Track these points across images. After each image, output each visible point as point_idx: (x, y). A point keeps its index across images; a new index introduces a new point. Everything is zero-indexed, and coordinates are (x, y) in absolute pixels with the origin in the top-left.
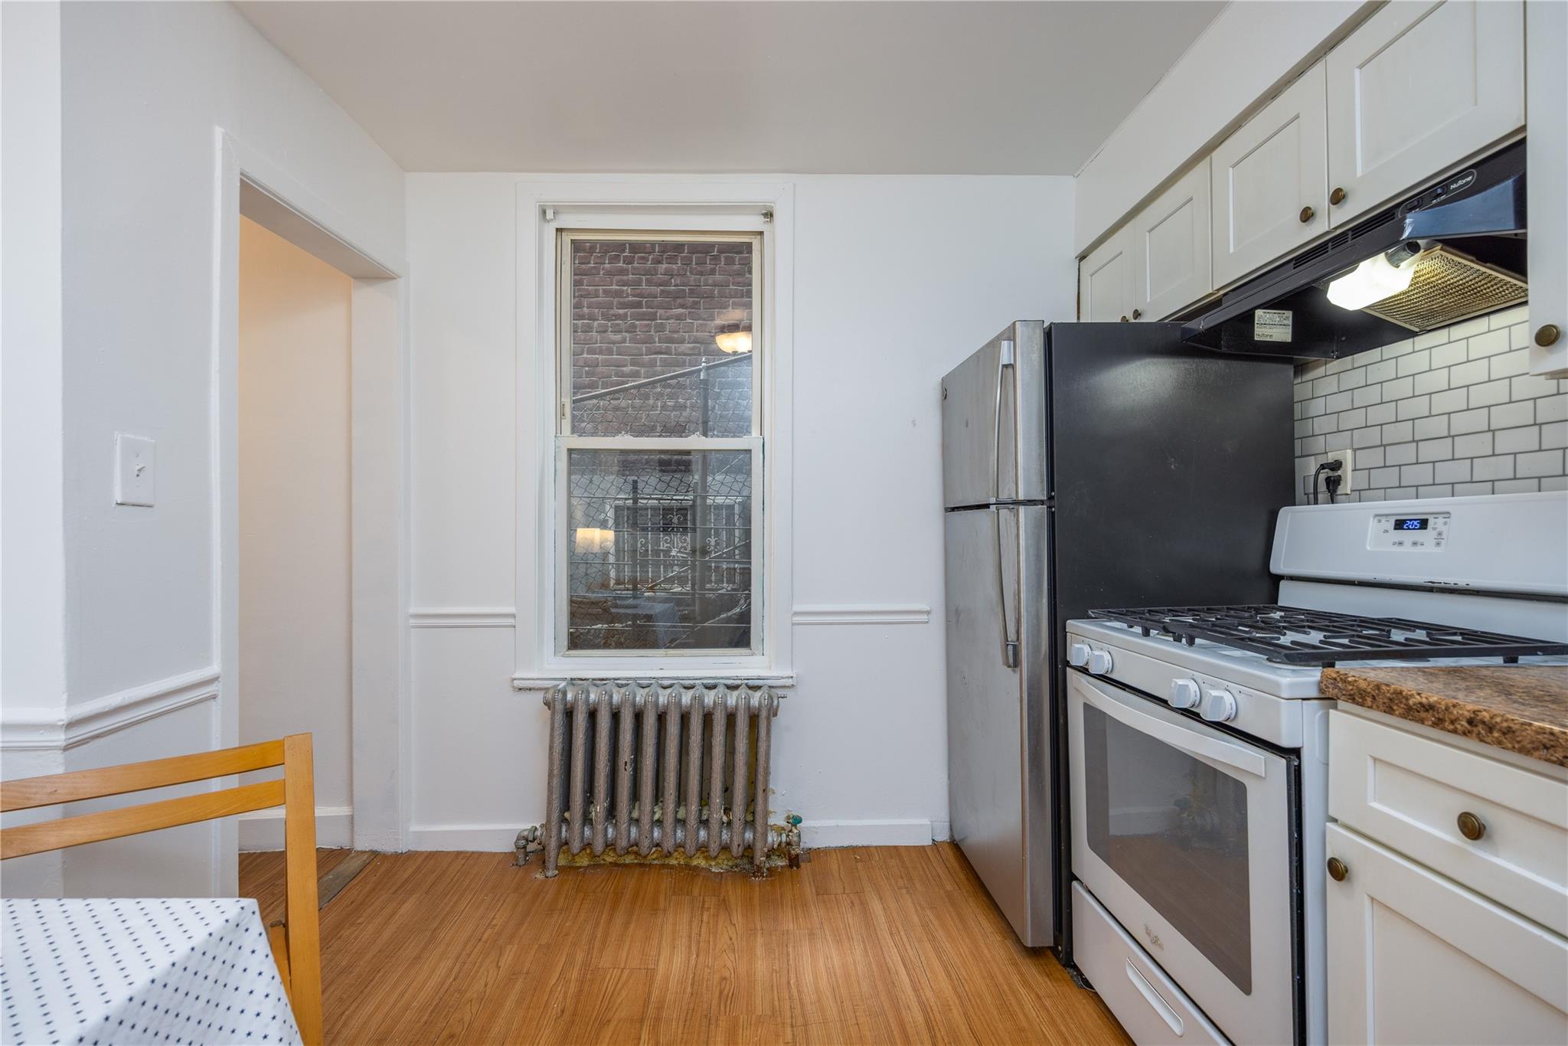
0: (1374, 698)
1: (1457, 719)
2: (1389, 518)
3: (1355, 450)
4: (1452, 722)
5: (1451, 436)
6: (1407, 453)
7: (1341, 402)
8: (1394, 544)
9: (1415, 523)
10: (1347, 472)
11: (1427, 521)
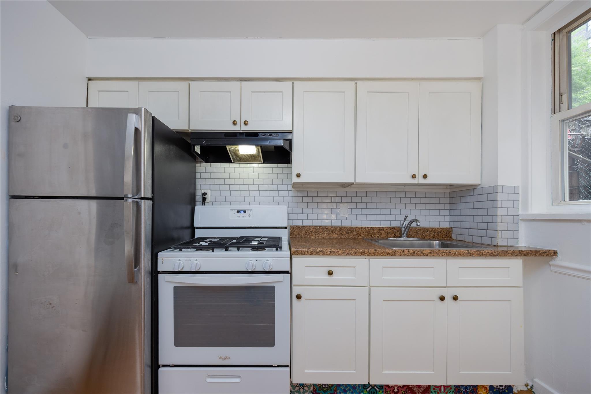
0: (308, 252)
1: (328, 252)
2: (235, 210)
3: (211, 190)
4: (326, 253)
5: (239, 190)
6: (228, 193)
7: (207, 176)
8: (237, 217)
9: (243, 211)
10: (208, 196)
11: (246, 211)
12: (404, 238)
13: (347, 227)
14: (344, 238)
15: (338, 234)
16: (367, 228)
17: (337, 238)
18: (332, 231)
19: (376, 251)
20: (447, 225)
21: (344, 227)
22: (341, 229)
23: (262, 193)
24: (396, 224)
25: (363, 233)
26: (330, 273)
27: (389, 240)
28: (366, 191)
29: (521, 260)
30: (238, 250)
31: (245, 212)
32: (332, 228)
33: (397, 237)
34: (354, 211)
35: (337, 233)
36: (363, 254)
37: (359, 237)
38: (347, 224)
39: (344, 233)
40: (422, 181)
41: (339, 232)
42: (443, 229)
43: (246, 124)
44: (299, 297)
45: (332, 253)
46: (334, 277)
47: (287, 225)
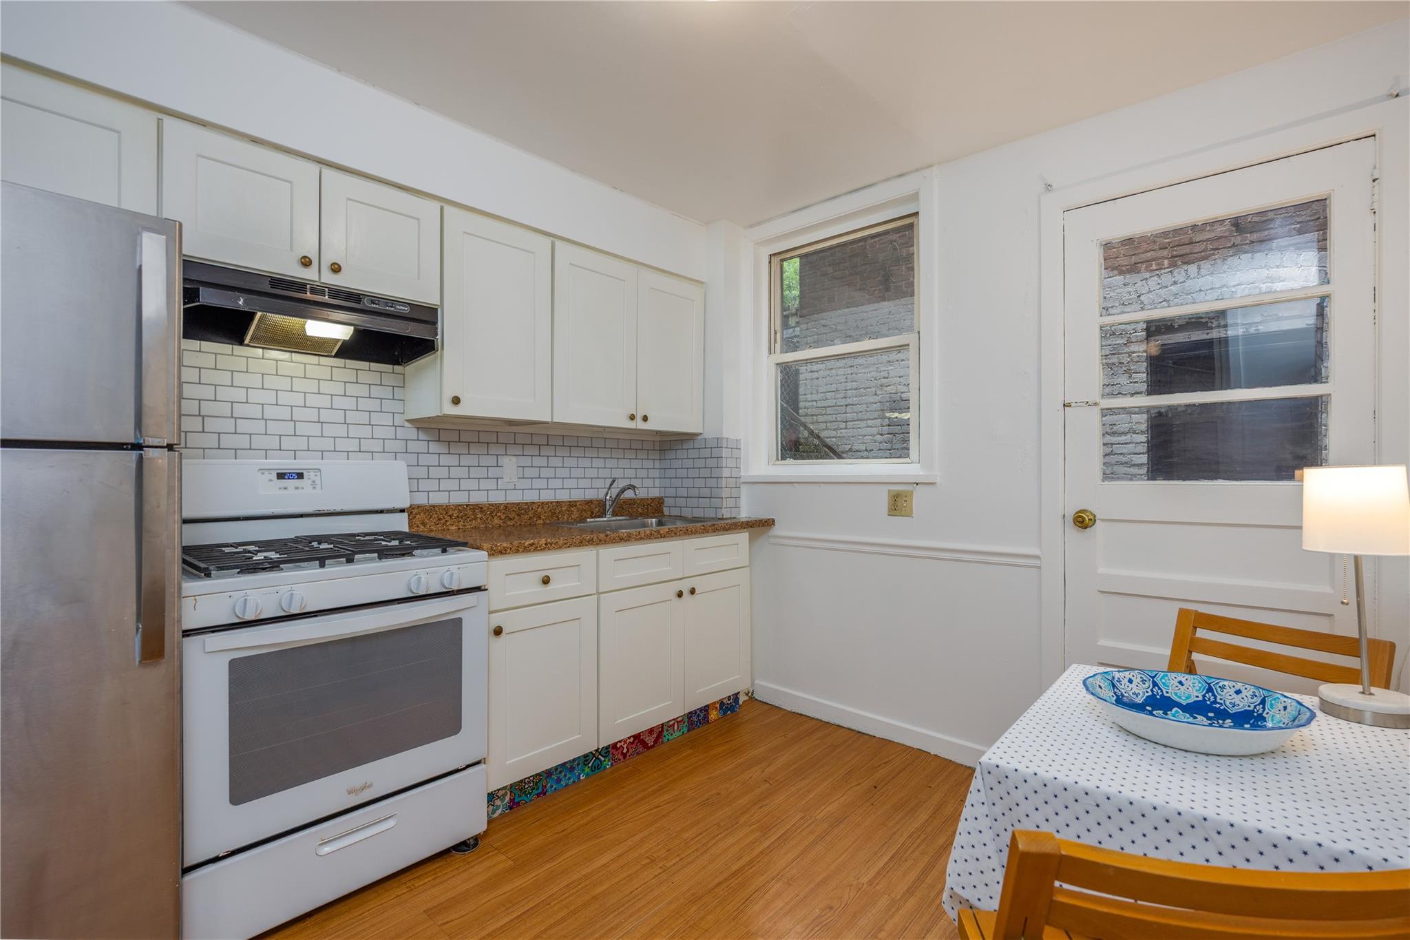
0: (511, 549)
1: (542, 545)
2: (270, 471)
4: (540, 547)
8: (280, 488)
9: (294, 475)
11: (302, 474)
12: (608, 517)
13: (518, 504)
14: (514, 525)
15: (503, 517)
16: (551, 502)
17: (500, 526)
18: (492, 512)
19: (607, 536)
20: (655, 493)
21: (513, 504)
22: (507, 507)
23: (329, 430)
24: (590, 495)
25: (545, 512)
26: (546, 581)
27: (587, 522)
28: (548, 435)
29: (747, 534)
31: (300, 476)
32: (490, 507)
33: (596, 517)
34: (529, 472)
35: (500, 516)
37: (538, 522)
38: (515, 497)
39: (513, 515)
40: (641, 425)
41: (504, 513)
42: (653, 499)
43: (336, 269)
44: (498, 632)
45: (548, 547)
46: (551, 586)
47: (406, 505)
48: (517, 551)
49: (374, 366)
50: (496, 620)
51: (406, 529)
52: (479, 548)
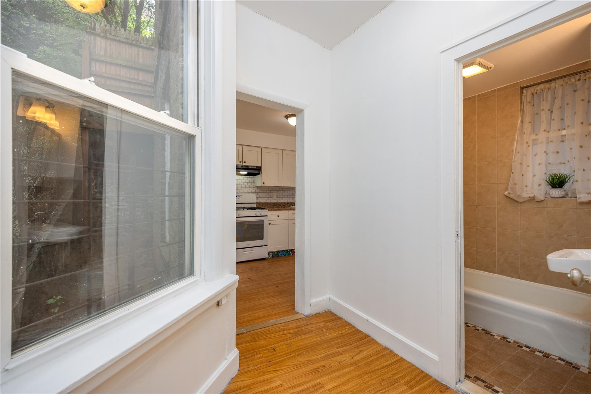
13: (276, 203)
15: (273, 205)
16: (283, 203)
18: (271, 204)
19: (291, 209)
22: (274, 203)
23: (243, 189)
26: (278, 216)
28: (283, 189)
30: (244, 210)
31: (239, 197)
34: (279, 196)
36: (287, 210)
37: (280, 207)
38: (276, 201)
39: (275, 205)
43: (245, 162)
44: (270, 224)
45: (279, 210)
46: (279, 217)
47: (255, 202)
48: (273, 210)
49: (250, 177)
50: (270, 222)
51: (255, 206)
52: (267, 209)
